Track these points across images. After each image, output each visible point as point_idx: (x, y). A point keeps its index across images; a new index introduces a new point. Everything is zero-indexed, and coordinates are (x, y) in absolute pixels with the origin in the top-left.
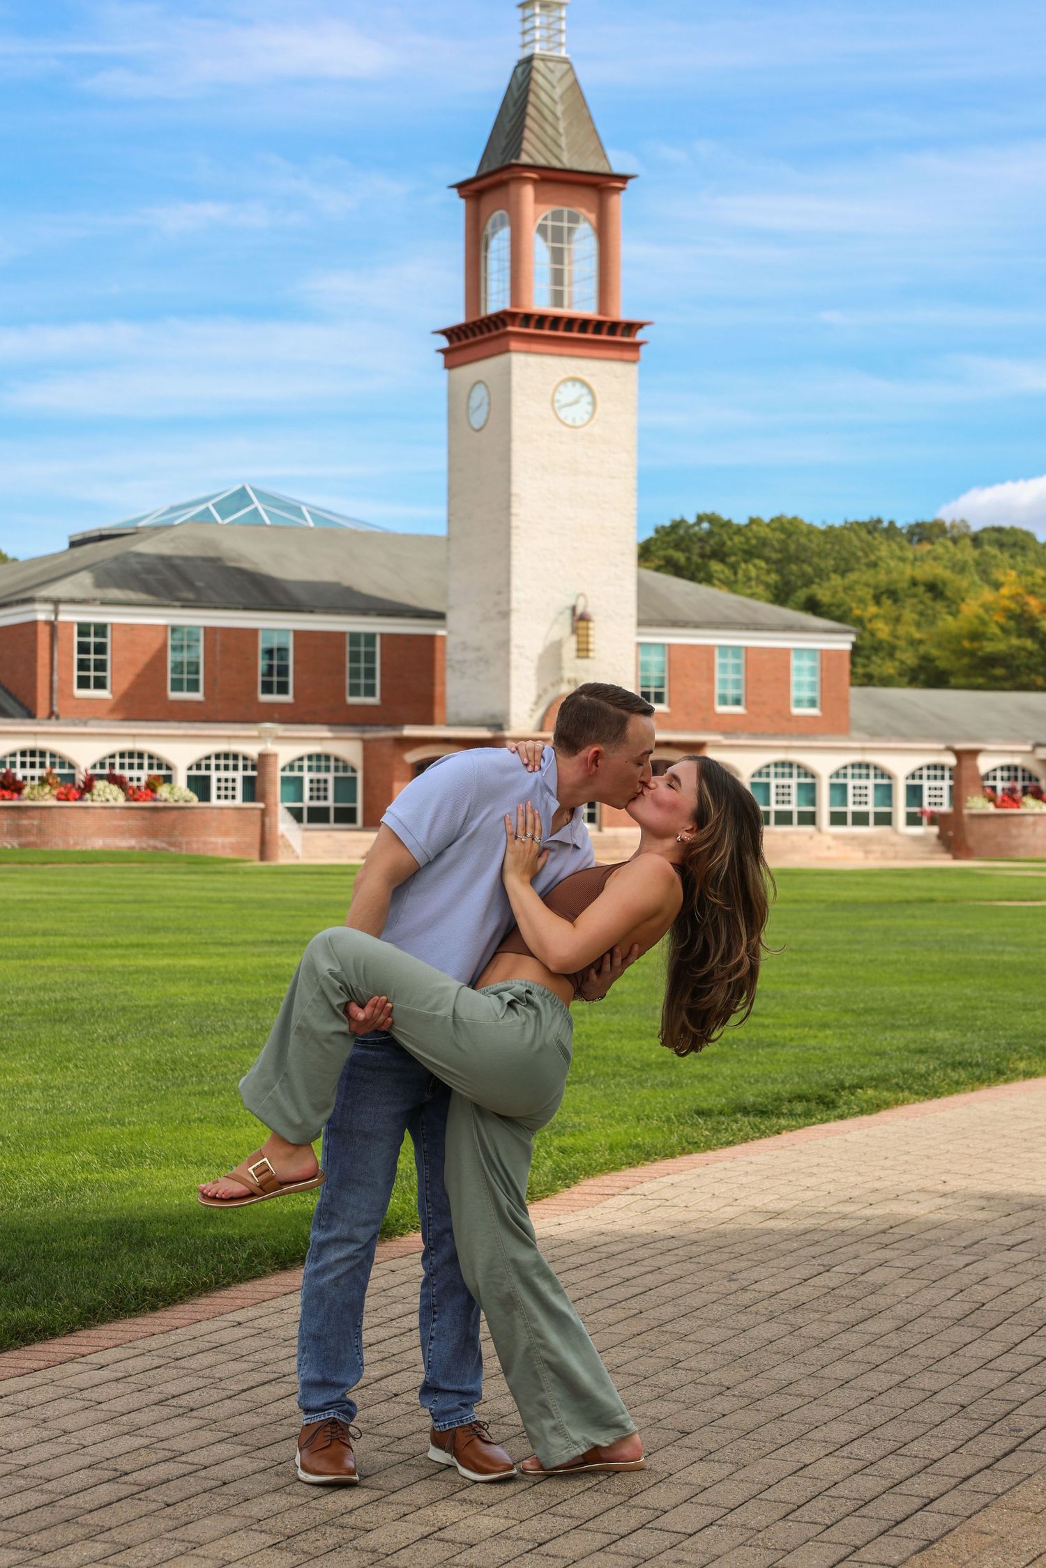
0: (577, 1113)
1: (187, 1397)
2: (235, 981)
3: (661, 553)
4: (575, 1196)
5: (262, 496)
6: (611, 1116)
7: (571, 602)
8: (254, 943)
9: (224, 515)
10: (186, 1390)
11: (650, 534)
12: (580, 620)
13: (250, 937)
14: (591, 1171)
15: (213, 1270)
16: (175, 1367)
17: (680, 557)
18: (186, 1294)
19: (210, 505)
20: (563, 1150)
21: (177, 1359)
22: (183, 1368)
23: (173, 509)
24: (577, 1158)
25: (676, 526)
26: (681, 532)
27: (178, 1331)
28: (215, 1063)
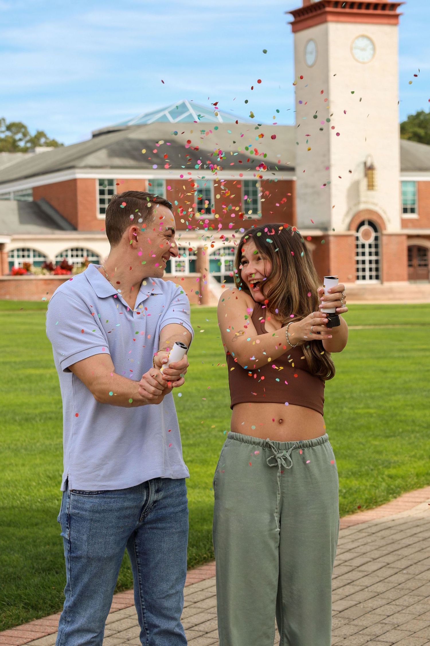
0: (396, 455)
1: (203, 625)
2: (198, 379)
3: (411, 130)
4: (400, 503)
5: (194, 106)
6: (414, 456)
7: (363, 159)
8: (205, 356)
9: (174, 117)
10: (202, 621)
11: (405, 119)
12: (369, 169)
13: (203, 352)
14: (407, 488)
15: (209, 550)
16: (195, 608)
17: (421, 132)
18: (195, 564)
19: (166, 113)
20: (390, 477)
21: (195, 603)
22: (199, 608)
23: (147, 115)
24: (398, 482)
25: (419, 114)
26: (422, 118)
27: (194, 586)
28: (194, 427)
